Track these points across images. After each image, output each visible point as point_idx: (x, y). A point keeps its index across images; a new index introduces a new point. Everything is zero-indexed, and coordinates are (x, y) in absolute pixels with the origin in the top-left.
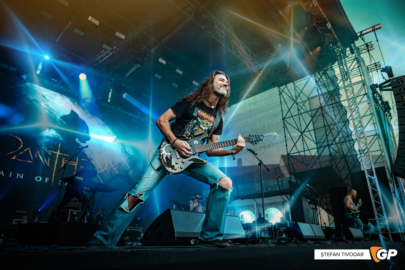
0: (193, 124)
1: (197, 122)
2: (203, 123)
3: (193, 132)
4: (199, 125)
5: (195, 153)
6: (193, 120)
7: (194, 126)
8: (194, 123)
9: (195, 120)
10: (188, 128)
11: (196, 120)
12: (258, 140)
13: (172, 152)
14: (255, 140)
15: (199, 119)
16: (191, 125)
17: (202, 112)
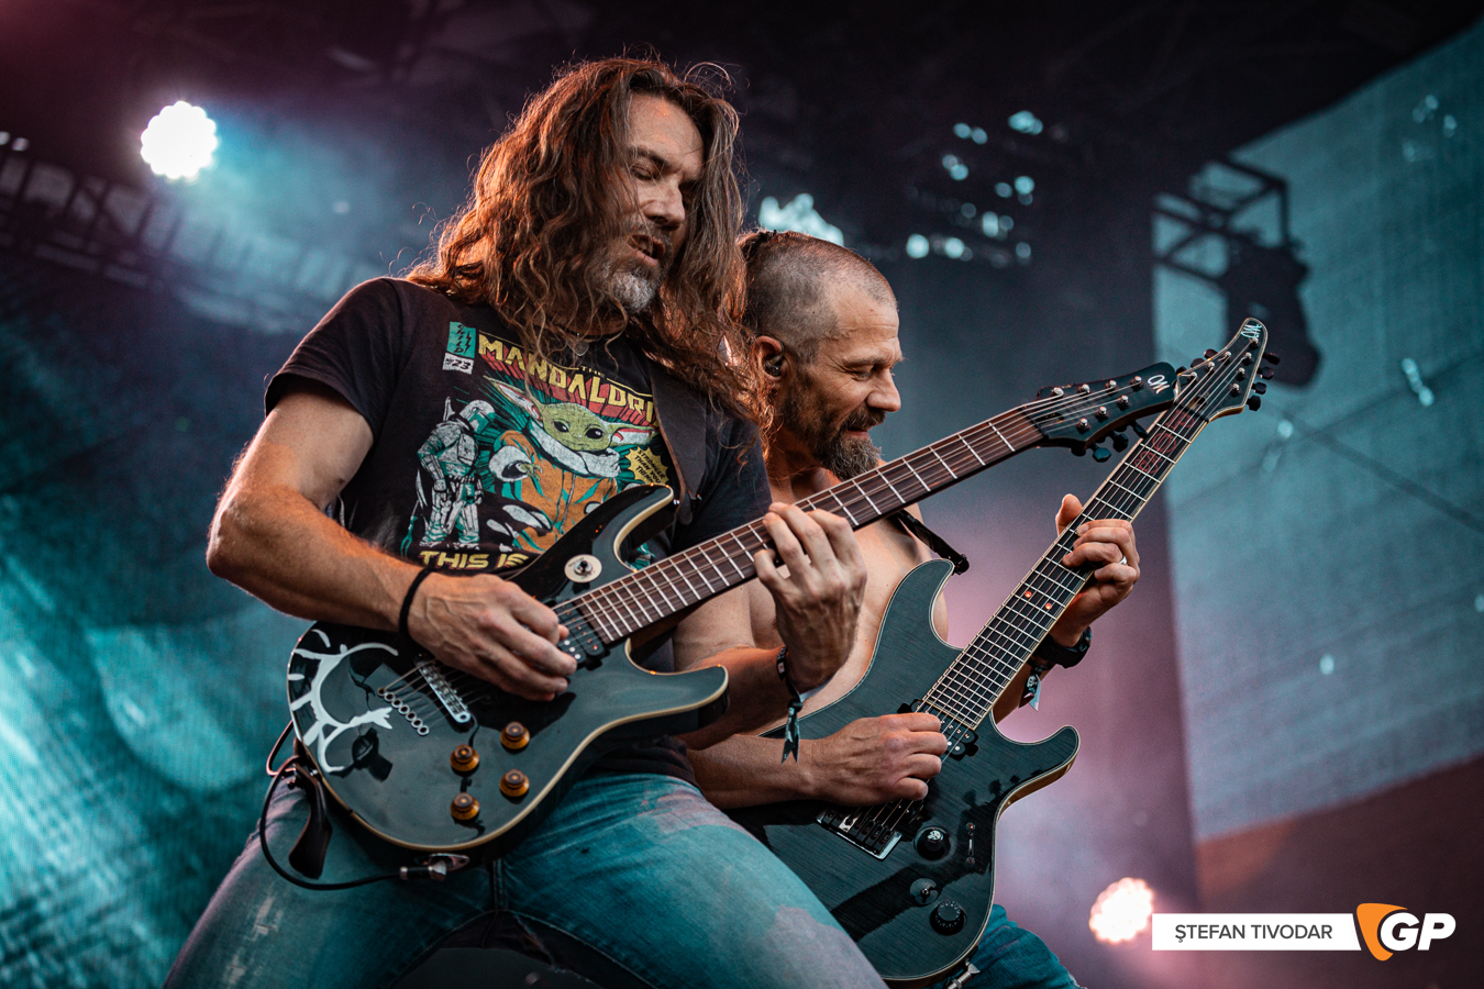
0: (471, 432)
1: (498, 410)
2: (559, 426)
3: (492, 490)
4: (526, 432)
5: (596, 648)
6: (458, 407)
7: (486, 447)
8: (475, 425)
9: (474, 404)
10: (440, 485)
11: (483, 398)
12: (1128, 413)
13: (397, 696)
14: (1101, 417)
15: (509, 392)
16: (453, 449)
17: (514, 349)
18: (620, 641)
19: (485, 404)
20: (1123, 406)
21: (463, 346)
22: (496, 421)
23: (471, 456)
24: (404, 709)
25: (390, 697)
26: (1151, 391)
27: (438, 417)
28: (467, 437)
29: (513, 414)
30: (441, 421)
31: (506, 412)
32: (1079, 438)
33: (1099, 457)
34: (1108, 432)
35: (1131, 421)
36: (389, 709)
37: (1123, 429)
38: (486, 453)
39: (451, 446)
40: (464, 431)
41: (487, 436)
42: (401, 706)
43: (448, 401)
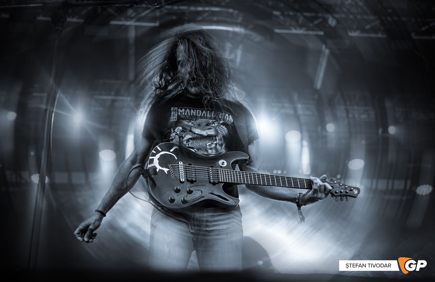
0: (177, 134)
1: (183, 128)
5: (216, 181)
6: (174, 130)
8: (178, 132)
9: (177, 128)
12: (347, 194)
13: (172, 168)
14: (341, 192)
15: (186, 123)
16: (175, 140)
17: (187, 109)
18: (222, 182)
19: (180, 127)
20: (347, 192)
21: (175, 114)
22: (182, 130)
23: (178, 140)
24: (172, 171)
25: (170, 167)
26: (354, 192)
27: (170, 133)
28: (176, 136)
29: (187, 128)
30: (171, 134)
31: (185, 128)
32: (334, 193)
33: (336, 200)
34: (341, 196)
35: (346, 196)
36: (169, 170)
37: (344, 197)
38: (181, 138)
39: (174, 138)
40: (176, 134)
41: (181, 134)
42: (171, 170)
43: (172, 129)
